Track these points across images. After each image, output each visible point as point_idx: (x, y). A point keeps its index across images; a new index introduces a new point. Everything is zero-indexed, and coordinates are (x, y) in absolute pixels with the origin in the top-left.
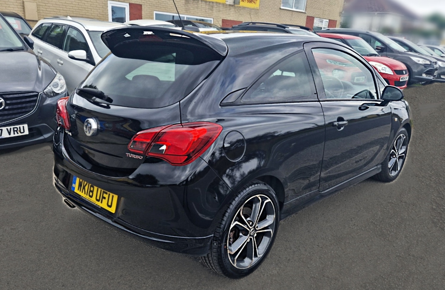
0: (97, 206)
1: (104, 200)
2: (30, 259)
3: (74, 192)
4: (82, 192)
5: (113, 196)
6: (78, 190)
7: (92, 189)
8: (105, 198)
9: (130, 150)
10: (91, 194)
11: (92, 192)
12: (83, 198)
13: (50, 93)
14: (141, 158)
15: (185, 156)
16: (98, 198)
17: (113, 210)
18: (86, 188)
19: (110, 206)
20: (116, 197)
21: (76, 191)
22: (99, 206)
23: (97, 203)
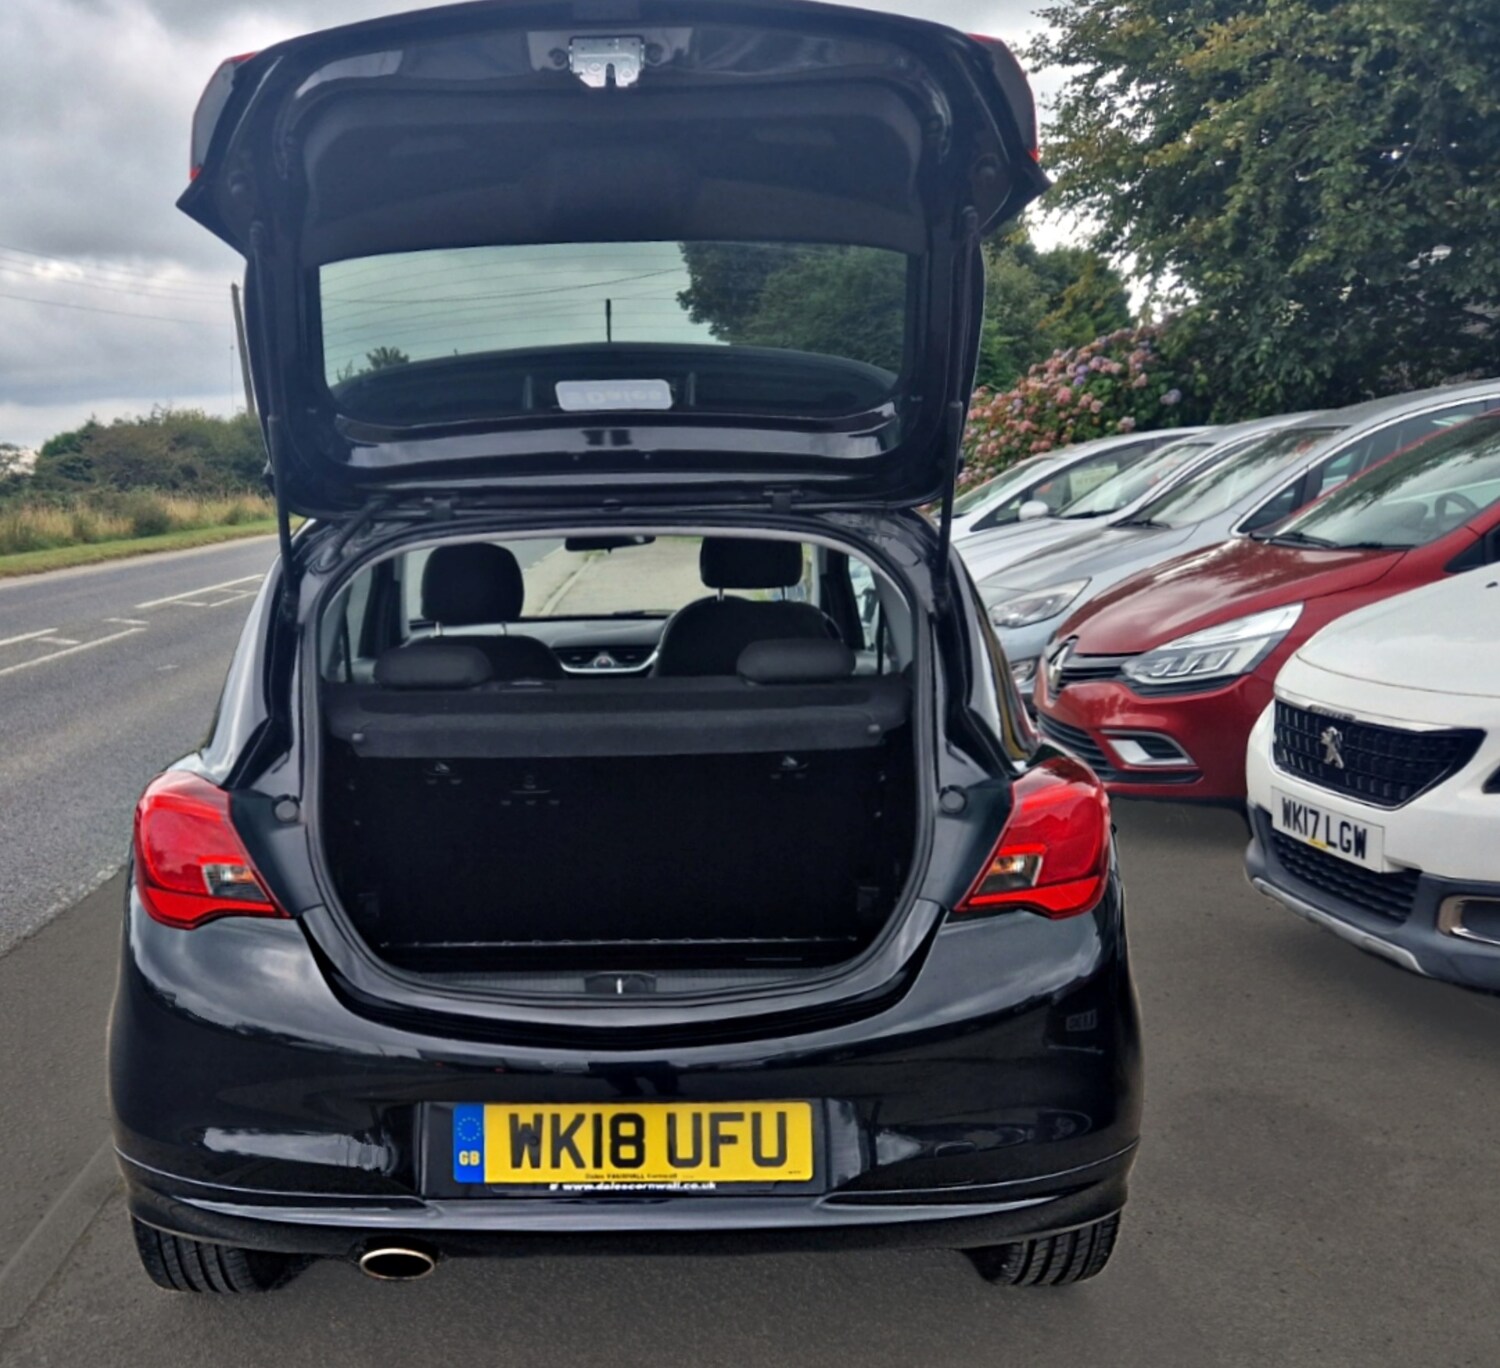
0: (685, 1186)
1: (724, 1149)
3: (486, 1184)
4: (555, 1165)
5: (782, 1118)
6: (516, 1163)
7: (627, 1129)
8: (731, 1140)
10: (628, 1152)
11: (638, 1141)
12: (567, 1187)
16: (685, 1151)
17: (796, 1170)
18: (582, 1137)
20: (800, 1116)
21: (499, 1174)
22: (700, 1183)
23: (684, 1174)
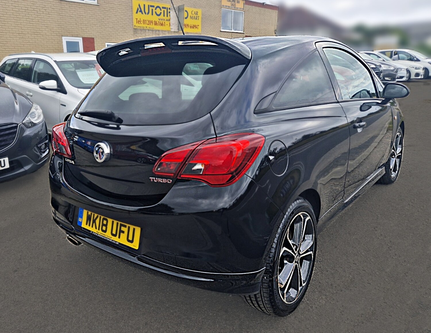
0: (113, 242)
1: (122, 234)
2: (34, 311)
3: (82, 227)
4: (92, 227)
5: (134, 229)
6: (87, 224)
7: (105, 222)
8: (123, 232)
9: (156, 173)
10: (104, 228)
11: (106, 225)
12: (93, 233)
13: (29, 123)
14: (169, 181)
15: (229, 175)
16: (114, 232)
17: (135, 246)
18: (97, 221)
19: (132, 242)
20: (138, 230)
21: (84, 225)
22: (116, 242)
23: (113, 238)
